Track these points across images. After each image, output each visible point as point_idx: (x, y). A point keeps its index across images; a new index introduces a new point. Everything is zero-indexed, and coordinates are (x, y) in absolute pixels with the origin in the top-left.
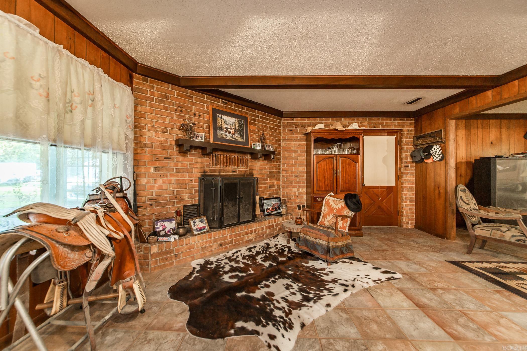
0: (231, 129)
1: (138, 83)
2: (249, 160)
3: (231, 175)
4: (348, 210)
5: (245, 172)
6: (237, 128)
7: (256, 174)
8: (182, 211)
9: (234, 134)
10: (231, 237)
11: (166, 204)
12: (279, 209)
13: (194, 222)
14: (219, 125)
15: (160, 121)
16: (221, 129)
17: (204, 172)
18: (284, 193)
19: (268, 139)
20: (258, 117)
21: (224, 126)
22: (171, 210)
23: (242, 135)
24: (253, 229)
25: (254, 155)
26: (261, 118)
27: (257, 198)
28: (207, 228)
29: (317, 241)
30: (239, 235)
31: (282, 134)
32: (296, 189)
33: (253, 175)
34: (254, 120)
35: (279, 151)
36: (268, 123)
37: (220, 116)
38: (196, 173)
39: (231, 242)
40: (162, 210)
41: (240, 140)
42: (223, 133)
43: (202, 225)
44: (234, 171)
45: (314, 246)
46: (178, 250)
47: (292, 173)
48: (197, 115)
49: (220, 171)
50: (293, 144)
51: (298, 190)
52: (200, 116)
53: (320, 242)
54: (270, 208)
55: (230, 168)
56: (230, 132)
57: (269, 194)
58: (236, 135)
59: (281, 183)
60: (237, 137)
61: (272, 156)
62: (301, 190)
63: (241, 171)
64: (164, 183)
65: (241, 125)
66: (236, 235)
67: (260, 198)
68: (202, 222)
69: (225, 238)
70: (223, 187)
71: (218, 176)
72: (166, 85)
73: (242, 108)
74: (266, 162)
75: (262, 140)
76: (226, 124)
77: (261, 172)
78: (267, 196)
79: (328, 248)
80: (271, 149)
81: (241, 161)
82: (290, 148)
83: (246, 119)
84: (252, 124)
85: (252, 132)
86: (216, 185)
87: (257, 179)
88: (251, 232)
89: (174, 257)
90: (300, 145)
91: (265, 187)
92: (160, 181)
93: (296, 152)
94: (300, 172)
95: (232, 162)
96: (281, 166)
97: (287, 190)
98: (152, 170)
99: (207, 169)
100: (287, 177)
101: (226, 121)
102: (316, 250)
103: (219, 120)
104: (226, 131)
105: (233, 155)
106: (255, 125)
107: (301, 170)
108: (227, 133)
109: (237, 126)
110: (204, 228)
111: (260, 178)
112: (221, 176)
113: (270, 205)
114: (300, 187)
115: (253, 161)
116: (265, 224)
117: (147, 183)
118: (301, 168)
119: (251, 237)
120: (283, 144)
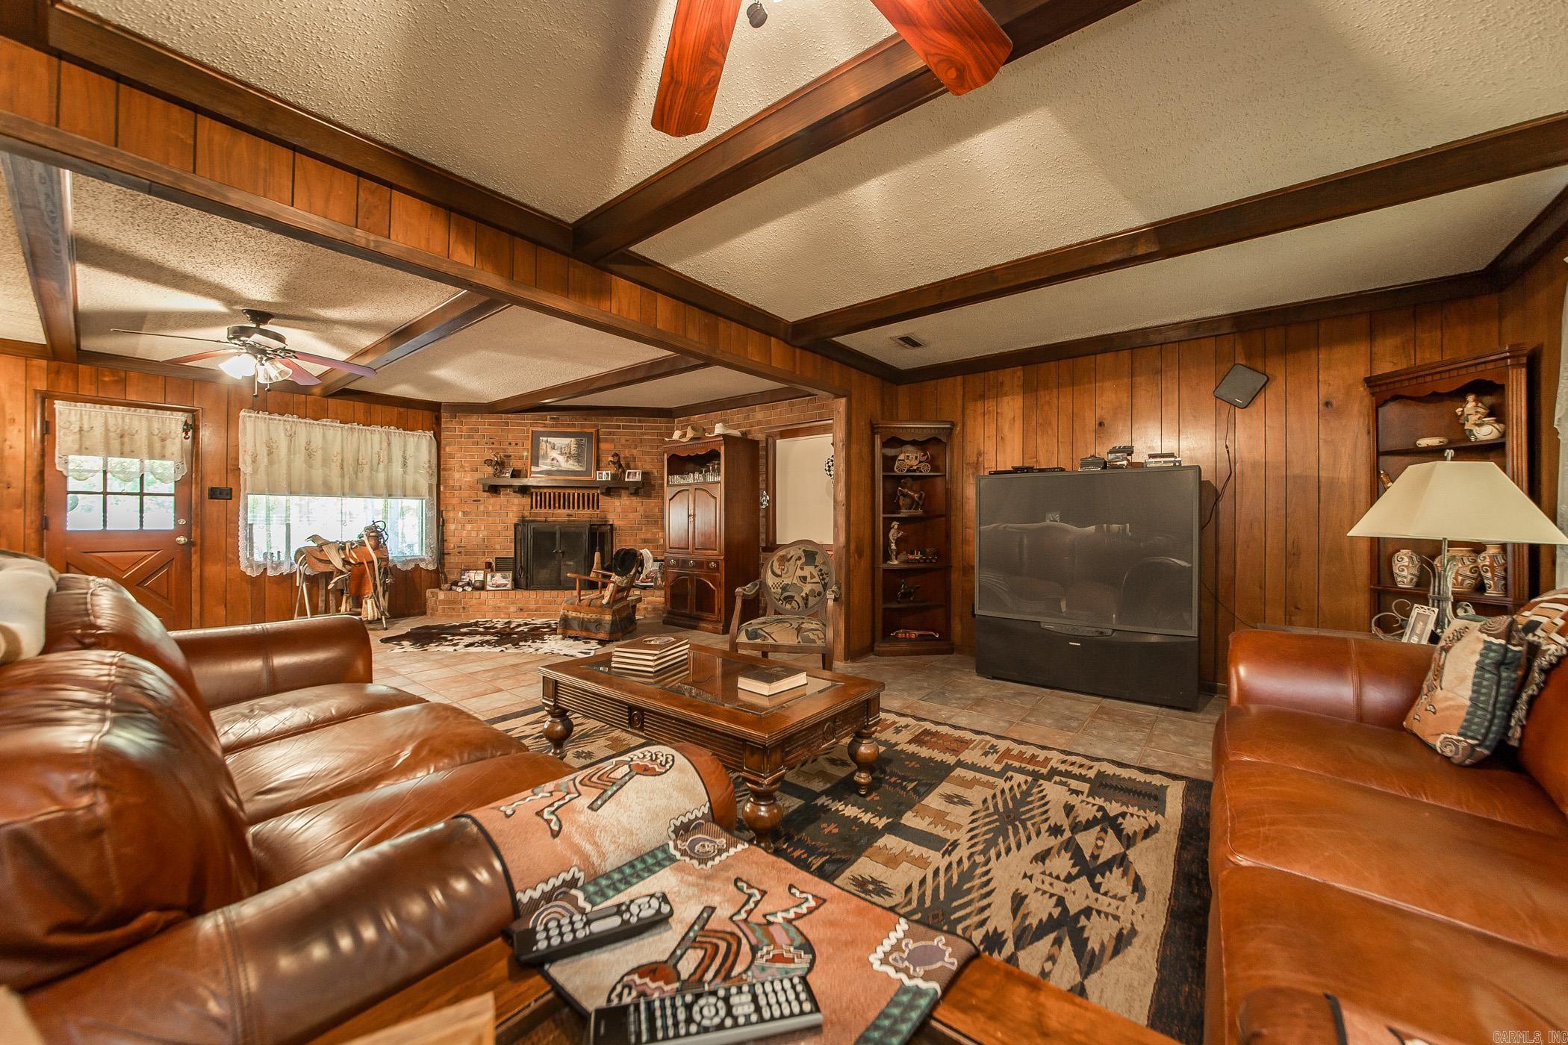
1: (447, 422)
2: (600, 497)
5: (593, 518)
6: (572, 453)
7: (613, 519)
8: (493, 564)
9: (567, 461)
10: (537, 602)
11: (475, 553)
13: (493, 577)
15: (468, 459)
16: (545, 457)
17: (523, 517)
21: (550, 452)
22: (482, 560)
23: (581, 462)
28: (509, 586)
33: (607, 522)
34: (611, 433)
37: (545, 439)
38: (513, 518)
40: (472, 560)
41: (576, 468)
42: (548, 462)
43: (504, 581)
44: (570, 516)
46: (466, 602)
48: (513, 444)
49: (547, 516)
52: (517, 444)
58: (570, 462)
60: (572, 465)
63: (584, 515)
64: (472, 529)
65: (579, 446)
68: (504, 578)
69: (528, 602)
72: (475, 416)
76: (554, 448)
80: (638, 476)
81: (584, 500)
83: (590, 435)
84: (605, 440)
86: (523, 534)
89: (461, 610)
92: (469, 527)
95: (567, 501)
98: (460, 514)
99: (527, 513)
101: (554, 445)
103: (543, 446)
104: (552, 459)
105: (569, 492)
106: (611, 441)
108: (555, 461)
109: (572, 449)
110: (505, 585)
115: (611, 499)
117: (456, 529)
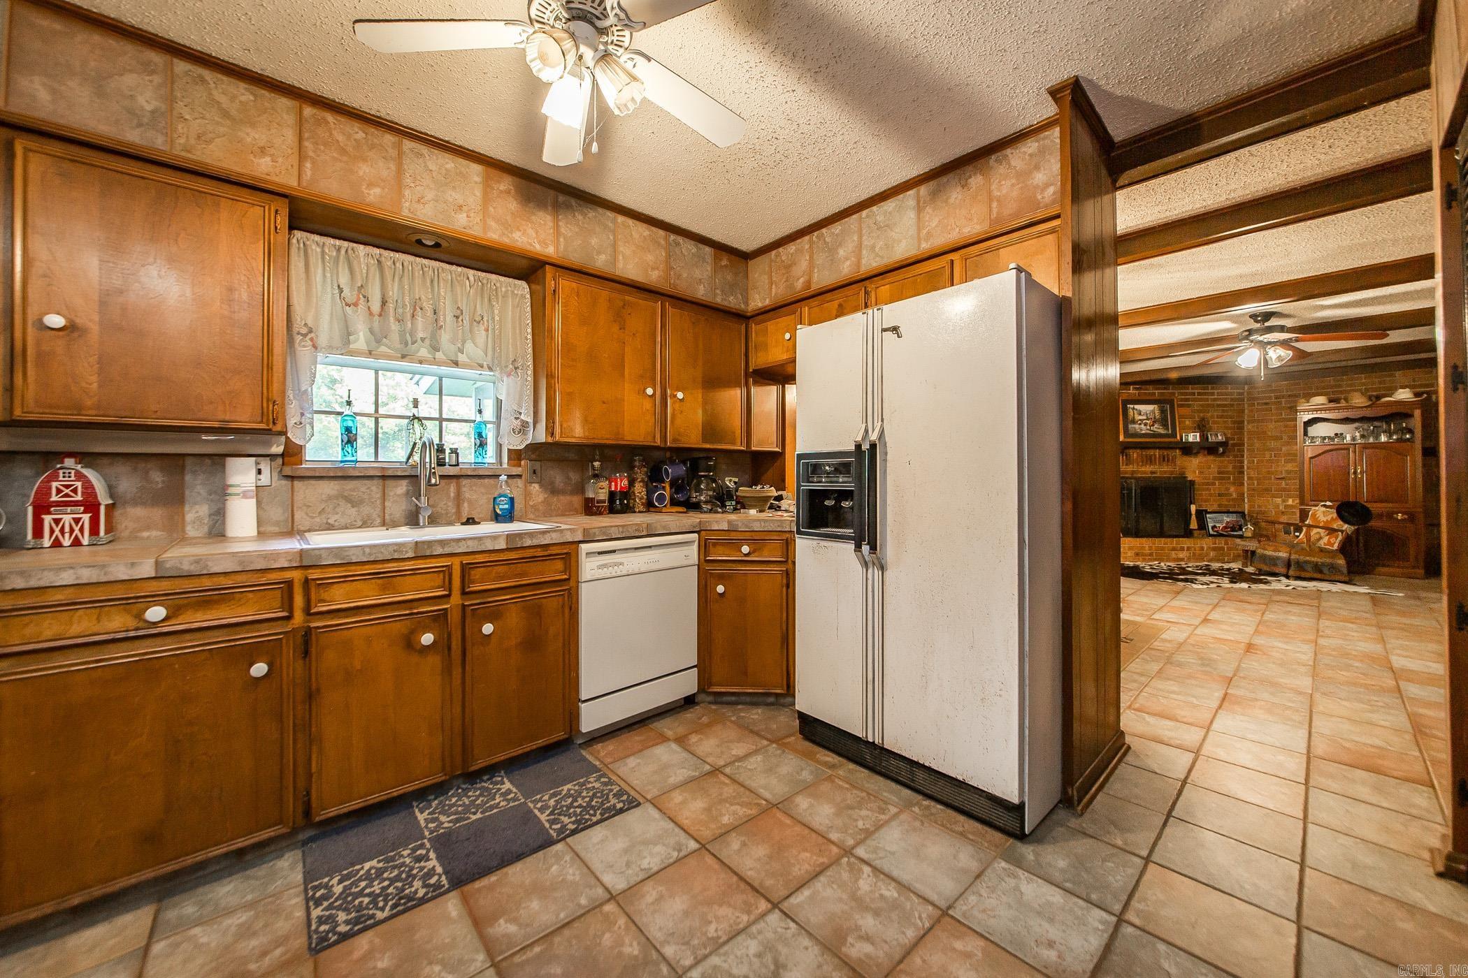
0: (1148, 419)
2: (1178, 456)
3: (1150, 477)
4: (1341, 523)
5: (1172, 473)
6: (1157, 417)
7: (1191, 476)
9: (1153, 425)
10: (1150, 548)
12: (1241, 529)
14: (1130, 418)
16: (1134, 422)
18: (1250, 506)
19: (1214, 423)
20: (1194, 394)
21: (1138, 417)
23: (1165, 426)
24: (1185, 546)
25: (1187, 449)
26: (1199, 394)
27: (1193, 508)
29: (1276, 554)
30: (1163, 549)
31: (1246, 411)
32: (1279, 500)
33: (1186, 477)
34: (1187, 400)
35: (1241, 439)
36: (1215, 400)
37: (1132, 406)
39: (1151, 554)
41: (1162, 431)
42: (1137, 426)
44: (1152, 473)
45: (1273, 561)
47: (1269, 472)
49: (1133, 472)
50: (1271, 426)
51: (1284, 501)
53: (1281, 554)
54: (1220, 526)
55: (1148, 468)
56: (1146, 425)
57: (1220, 505)
58: (1156, 426)
59: (1246, 490)
60: (1158, 429)
61: (1221, 450)
62: (1290, 502)
63: (1165, 472)
65: (1163, 411)
66: (1158, 548)
67: (1196, 510)
69: (1143, 548)
70: (1139, 491)
71: (1130, 478)
73: (1165, 389)
74: (1211, 458)
75: (1202, 427)
76: (1140, 414)
77: (1201, 473)
78: (1215, 508)
79: (1289, 560)
80: (1220, 438)
81: (1164, 459)
82: (1265, 433)
83: (1171, 403)
84: (1182, 406)
85: (1181, 417)
86: (1130, 490)
87: (1192, 483)
88: (1182, 549)
90: (1286, 426)
91: (1211, 495)
93: (1277, 438)
94: (1288, 472)
95: (1150, 460)
96: (1246, 462)
97: (1259, 501)
100: (1258, 479)
101: (1140, 411)
102: (1275, 565)
103: (1131, 412)
104: (1140, 424)
105: (1151, 452)
106: (1189, 406)
107: (1290, 469)
108: (1142, 426)
109: (1157, 415)
111: (1197, 480)
112: (1135, 478)
113: (1221, 522)
114: (1289, 496)
115: (1186, 458)
116: (1207, 543)
118: (1290, 465)
119: (1181, 555)
120: (1248, 427)
